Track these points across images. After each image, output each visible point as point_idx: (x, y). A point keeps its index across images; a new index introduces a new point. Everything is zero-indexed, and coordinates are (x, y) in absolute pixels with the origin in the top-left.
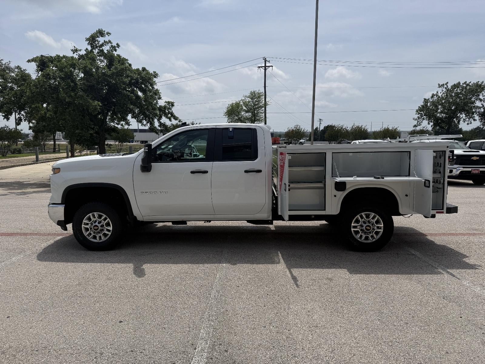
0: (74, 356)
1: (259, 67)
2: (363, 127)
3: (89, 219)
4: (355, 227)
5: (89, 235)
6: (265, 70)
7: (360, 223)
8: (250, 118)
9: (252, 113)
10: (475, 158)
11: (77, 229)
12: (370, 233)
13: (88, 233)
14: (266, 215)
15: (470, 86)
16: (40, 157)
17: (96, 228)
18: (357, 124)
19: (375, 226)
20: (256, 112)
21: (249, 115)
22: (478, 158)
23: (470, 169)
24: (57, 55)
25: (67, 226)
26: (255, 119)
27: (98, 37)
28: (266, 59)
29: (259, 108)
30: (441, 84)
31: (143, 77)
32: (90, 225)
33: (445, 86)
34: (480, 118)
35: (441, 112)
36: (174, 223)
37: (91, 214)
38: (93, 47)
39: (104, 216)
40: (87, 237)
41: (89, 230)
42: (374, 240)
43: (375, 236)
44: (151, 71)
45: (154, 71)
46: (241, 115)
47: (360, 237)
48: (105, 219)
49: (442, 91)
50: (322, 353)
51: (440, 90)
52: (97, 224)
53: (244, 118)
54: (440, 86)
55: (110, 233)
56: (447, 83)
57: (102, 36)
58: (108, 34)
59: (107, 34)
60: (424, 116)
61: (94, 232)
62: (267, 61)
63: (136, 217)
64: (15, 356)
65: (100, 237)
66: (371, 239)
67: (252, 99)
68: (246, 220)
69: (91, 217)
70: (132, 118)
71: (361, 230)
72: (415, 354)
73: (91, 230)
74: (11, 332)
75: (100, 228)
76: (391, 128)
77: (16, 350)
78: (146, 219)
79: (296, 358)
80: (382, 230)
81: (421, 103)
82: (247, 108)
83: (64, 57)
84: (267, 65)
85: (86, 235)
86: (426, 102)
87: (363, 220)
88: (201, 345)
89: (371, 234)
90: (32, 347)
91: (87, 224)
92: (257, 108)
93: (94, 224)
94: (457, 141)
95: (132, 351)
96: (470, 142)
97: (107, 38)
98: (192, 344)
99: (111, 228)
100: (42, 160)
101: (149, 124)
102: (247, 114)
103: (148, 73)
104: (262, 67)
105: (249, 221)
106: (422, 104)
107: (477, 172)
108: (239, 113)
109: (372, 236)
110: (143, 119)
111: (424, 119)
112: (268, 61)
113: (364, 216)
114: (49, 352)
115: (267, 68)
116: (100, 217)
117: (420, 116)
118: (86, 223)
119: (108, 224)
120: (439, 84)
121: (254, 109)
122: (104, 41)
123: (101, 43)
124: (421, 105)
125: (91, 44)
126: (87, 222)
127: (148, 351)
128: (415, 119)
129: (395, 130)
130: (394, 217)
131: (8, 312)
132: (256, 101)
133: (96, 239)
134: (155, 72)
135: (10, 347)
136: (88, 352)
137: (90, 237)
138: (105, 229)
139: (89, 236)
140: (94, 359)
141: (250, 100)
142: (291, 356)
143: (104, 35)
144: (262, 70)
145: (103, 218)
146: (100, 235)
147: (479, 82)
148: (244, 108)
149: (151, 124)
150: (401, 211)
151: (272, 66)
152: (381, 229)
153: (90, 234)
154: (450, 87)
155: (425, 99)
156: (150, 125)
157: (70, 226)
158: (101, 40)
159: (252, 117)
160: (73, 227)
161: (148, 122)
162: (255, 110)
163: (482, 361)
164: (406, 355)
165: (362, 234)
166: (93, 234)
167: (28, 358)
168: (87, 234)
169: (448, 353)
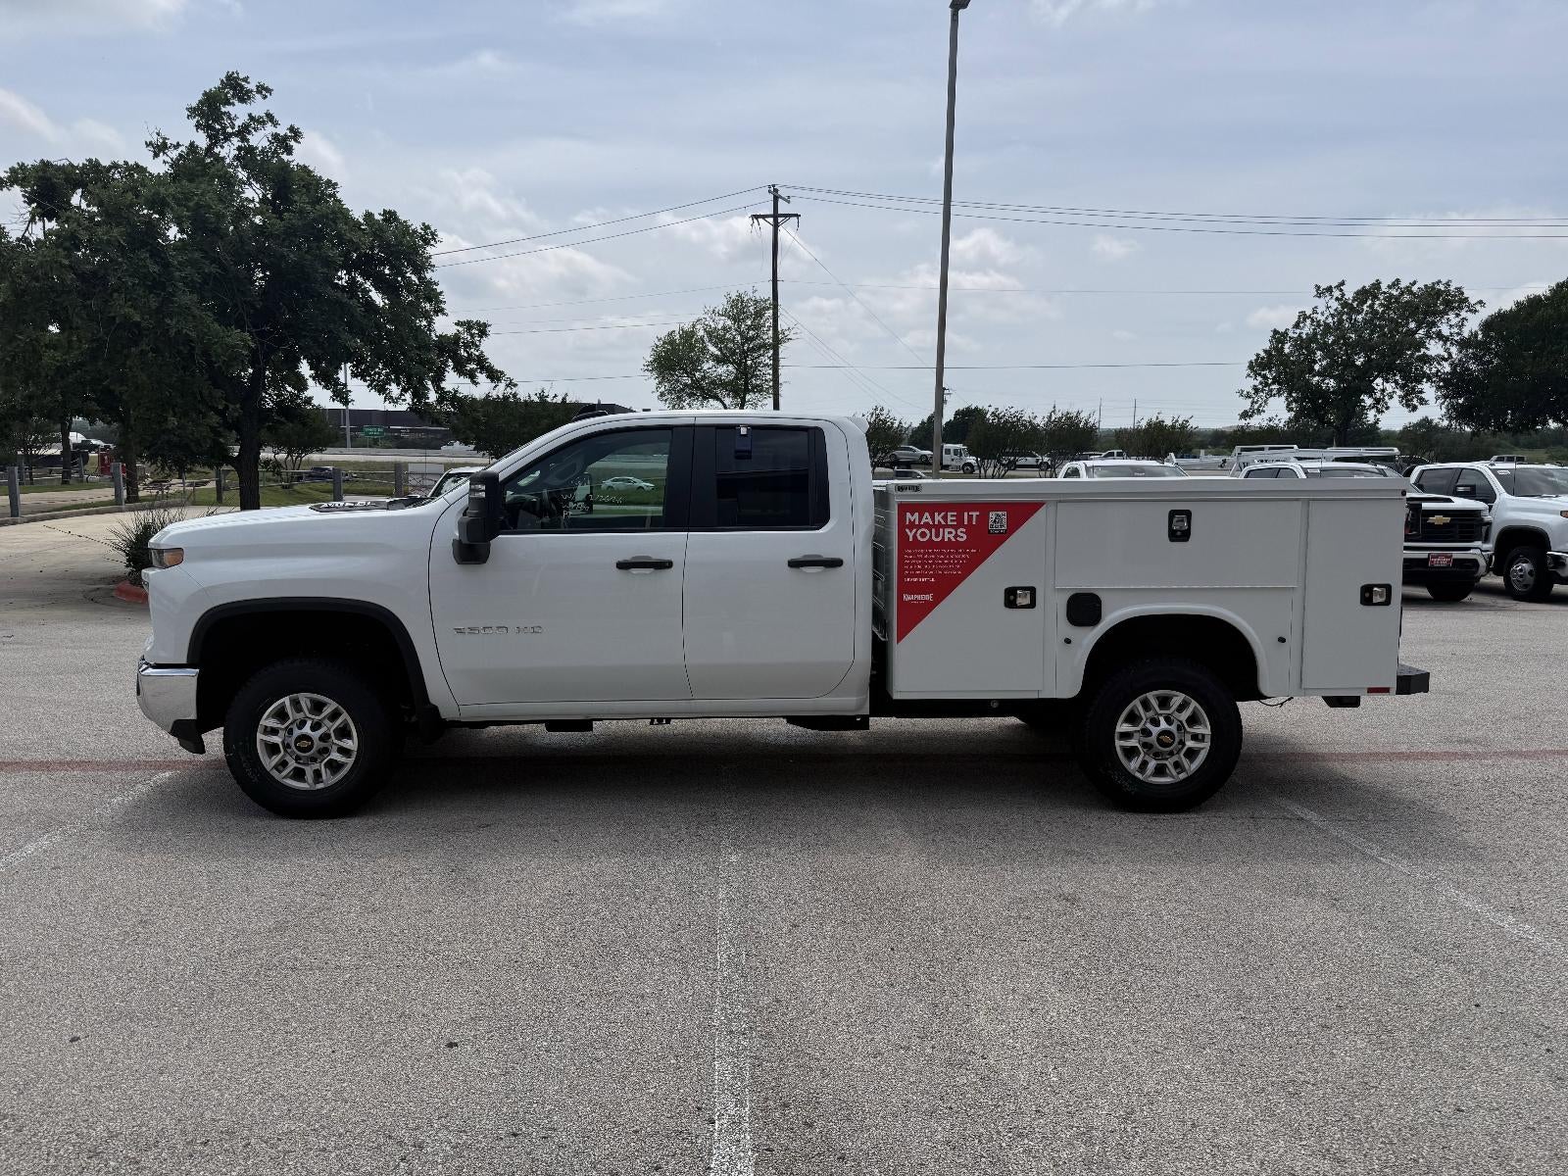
0: (333, 1155)
1: (756, 217)
2: (1082, 415)
3: (281, 715)
4: (1126, 736)
5: (281, 768)
6: (776, 226)
7: (1142, 723)
8: (731, 382)
9: (739, 365)
10: (1437, 520)
11: (240, 747)
12: (1171, 754)
13: (276, 759)
14: (852, 700)
15: (1411, 292)
16: (27, 499)
17: (305, 744)
18: (1063, 408)
19: (1188, 732)
20: (749, 362)
21: (726, 371)
22: (1448, 519)
23: (1423, 555)
24: (90, 161)
25: (207, 737)
26: (746, 384)
27: (228, 102)
28: (776, 190)
29: (759, 349)
30: (1324, 286)
31: (389, 244)
32: (281, 733)
33: (1337, 293)
34: (1439, 393)
35: (1324, 373)
36: (553, 725)
37: (286, 700)
38: (215, 139)
39: (332, 706)
40: (275, 773)
41: (280, 752)
42: (1182, 776)
43: (1185, 762)
44: (416, 225)
45: (424, 224)
46: (699, 371)
47: (1140, 768)
48: (334, 716)
49: (1328, 308)
50: (1096, 1123)
51: (1321, 303)
52: (307, 730)
53: (713, 382)
54: (1320, 292)
55: (350, 761)
56: (1343, 283)
57: (242, 100)
58: (262, 89)
59: (259, 92)
60: (1273, 383)
61: (298, 759)
62: (781, 198)
63: (435, 708)
64: (137, 1163)
65: (317, 774)
66: (1174, 773)
67: (735, 319)
68: (784, 717)
69: (289, 709)
70: (354, 375)
71: (1145, 745)
72: (1367, 1116)
73: (285, 751)
74: (100, 1087)
75: (318, 744)
76: (1168, 422)
77: (136, 1143)
78: (468, 713)
79: (1026, 1141)
80: (1206, 745)
81: (1264, 344)
82: (720, 350)
83: (115, 166)
84: (780, 211)
85: (268, 768)
86: (1279, 341)
87: (1151, 714)
88: (725, 1108)
89: (1175, 758)
90: (184, 1132)
91: (274, 732)
92: (752, 350)
93: (297, 732)
94: (1383, 467)
95: (515, 1135)
96: (1418, 469)
97: (258, 107)
98: (699, 1109)
99: (351, 744)
100: (38, 512)
101: (408, 396)
102: (722, 370)
103: (404, 228)
104: (764, 217)
105: (792, 720)
106: (1267, 346)
107: (1444, 562)
108: (695, 364)
109: (1177, 765)
110: (388, 381)
111: (1270, 394)
112: (783, 199)
113: (1154, 703)
114: (245, 1146)
115: (780, 219)
116: (317, 707)
117: (1261, 383)
118: (269, 729)
119: (343, 732)
120: (1318, 287)
121: (745, 354)
122: (250, 115)
123: (238, 123)
124: (1265, 351)
125: (207, 128)
126: (272, 723)
127: (564, 1133)
128: (1245, 393)
129: (1183, 427)
130: (1244, 707)
131: (68, 1022)
132: (749, 328)
133: (304, 781)
134: (426, 227)
135: (113, 1135)
136: (373, 1142)
137: (284, 773)
138: (335, 748)
139: (280, 772)
140: (399, 1165)
141: (729, 323)
142: (1010, 1135)
143: (249, 98)
144: (766, 226)
145: (327, 711)
146: (316, 766)
147: (1439, 282)
148: (712, 349)
149: (414, 395)
150: (1265, 686)
151: (797, 216)
152: (1203, 740)
153: (284, 764)
154: (1349, 295)
155: (1276, 332)
156: (413, 400)
157: (214, 739)
158: (239, 112)
159: (736, 378)
160: (225, 740)
161: (405, 390)
162: (745, 358)
163: (1560, 1130)
164: (1344, 1119)
165: (1147, 758)
166: (292, 764)
167: (183, 1168)
168: (273, 763)
169: (1463, 1111)
